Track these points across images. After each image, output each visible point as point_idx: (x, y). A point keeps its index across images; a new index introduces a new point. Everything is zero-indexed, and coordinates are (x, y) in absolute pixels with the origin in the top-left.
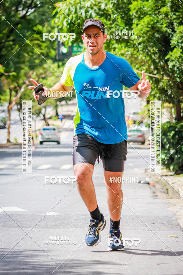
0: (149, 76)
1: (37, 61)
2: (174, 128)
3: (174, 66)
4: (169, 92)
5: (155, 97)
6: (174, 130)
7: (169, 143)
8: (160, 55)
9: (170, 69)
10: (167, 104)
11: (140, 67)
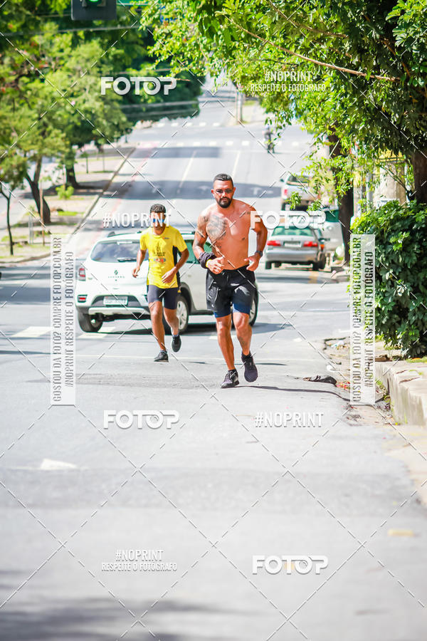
0: (338, 72)
1: (14, 26)
2: (407, 223)
3: (409, 41)
4: (395, 118)
5: (353, 131)
6: (409, 229)
7: (393, 264)
8: (369, 10)
9: (400, 48)
10: (386, 154)
11: (311, 46)
